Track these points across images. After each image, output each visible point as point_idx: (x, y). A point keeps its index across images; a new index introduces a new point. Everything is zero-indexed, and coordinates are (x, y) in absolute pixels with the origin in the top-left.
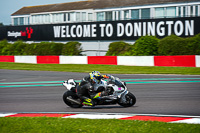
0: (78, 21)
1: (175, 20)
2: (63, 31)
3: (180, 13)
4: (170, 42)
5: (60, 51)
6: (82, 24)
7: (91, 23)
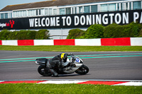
0: (47, 15)
1: (115, 13)
2: (36, 22)
3: (118, 7)
4: (112, 29)
5: (34, 36)
6: (50, 17)
7: (56, 16)
